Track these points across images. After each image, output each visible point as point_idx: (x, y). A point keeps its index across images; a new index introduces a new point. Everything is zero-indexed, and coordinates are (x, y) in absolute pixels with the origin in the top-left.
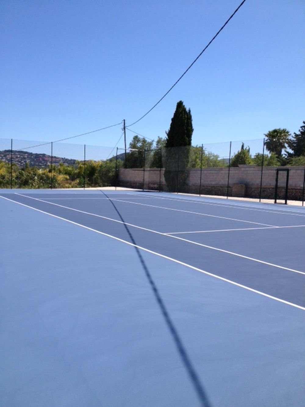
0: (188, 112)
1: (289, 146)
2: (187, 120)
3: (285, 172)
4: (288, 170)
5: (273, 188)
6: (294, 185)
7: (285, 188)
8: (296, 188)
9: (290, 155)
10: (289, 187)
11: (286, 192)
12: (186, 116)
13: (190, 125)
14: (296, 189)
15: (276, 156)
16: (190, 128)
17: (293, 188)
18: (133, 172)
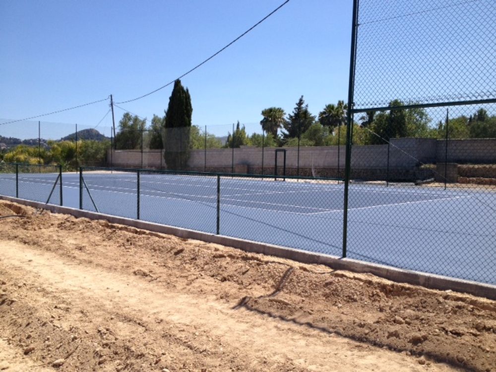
0: (186, 91)
1: (285, 127)
2: (186, 100)
3: (283, 153)
4: (285, 151)
5: (272, 168)
6: (290, 165)
7: (283, 167)
8: (292, 167)
9: (285, 136)
10: (286, 167)
11: (284, 170)
12: (184, 95)
13: (189, 105)
14: (292, 169)
15: (273, 136)
16: (189, 107)
17: (290, 167)
18: (126, 153)
